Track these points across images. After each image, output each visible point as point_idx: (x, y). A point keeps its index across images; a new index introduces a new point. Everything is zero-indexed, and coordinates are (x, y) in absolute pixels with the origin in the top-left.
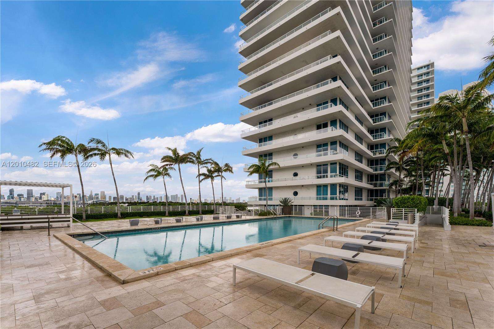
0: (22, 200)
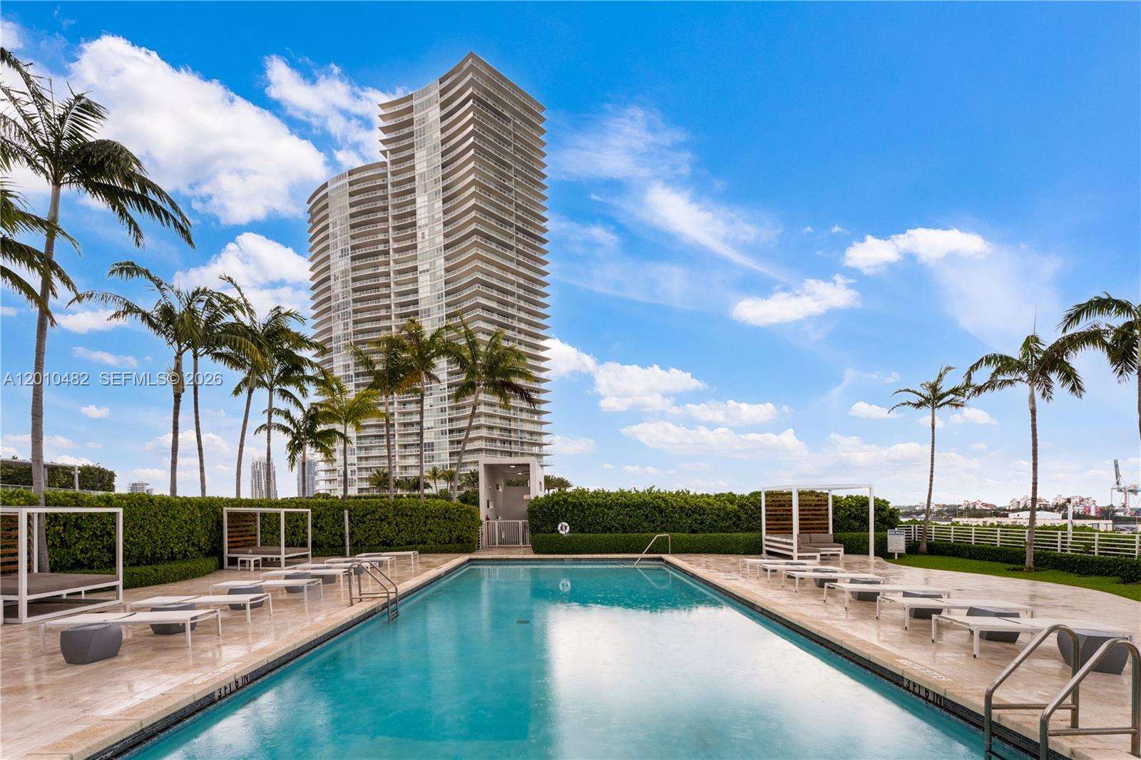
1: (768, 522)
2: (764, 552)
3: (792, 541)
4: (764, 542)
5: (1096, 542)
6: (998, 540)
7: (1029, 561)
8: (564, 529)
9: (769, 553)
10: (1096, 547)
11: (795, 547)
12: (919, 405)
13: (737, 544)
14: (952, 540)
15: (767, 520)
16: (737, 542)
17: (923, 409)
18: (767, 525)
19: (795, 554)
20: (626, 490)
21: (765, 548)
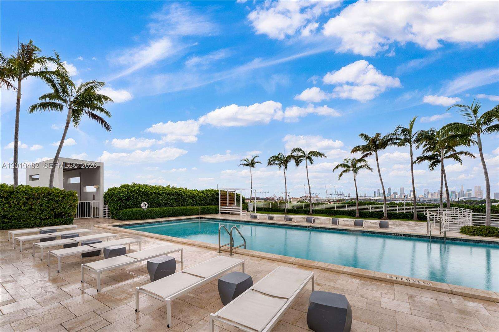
0: (396, 197)
1: (221, 201)
2: (220, 213)
3: (239, 208)
4: (220, 209)
5: (295, 206)
6: (270, 206)
7: (286, 211)
8: (144, 206)
9: (221, 213)
10: (295, 207)
11: (241, 210)
12: (247, 165)
13: (212, 210)
14: (263, 207)
15: (221, 200)
16: (212, 209)
17: (248, 167)
18: (221, 202)
19: (241, 213)
20: (165, 186)
21: (220, 211)
